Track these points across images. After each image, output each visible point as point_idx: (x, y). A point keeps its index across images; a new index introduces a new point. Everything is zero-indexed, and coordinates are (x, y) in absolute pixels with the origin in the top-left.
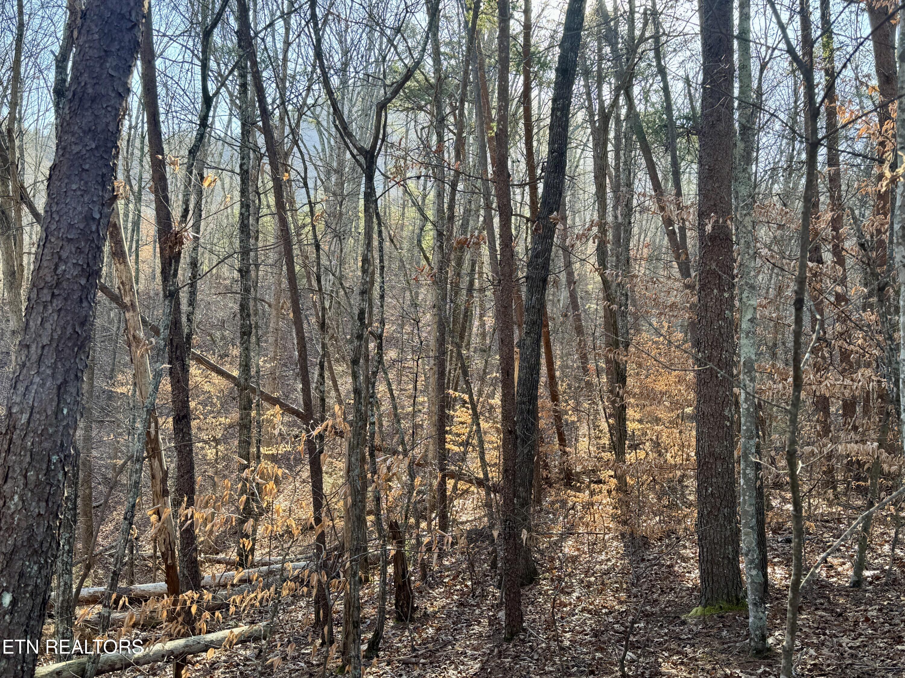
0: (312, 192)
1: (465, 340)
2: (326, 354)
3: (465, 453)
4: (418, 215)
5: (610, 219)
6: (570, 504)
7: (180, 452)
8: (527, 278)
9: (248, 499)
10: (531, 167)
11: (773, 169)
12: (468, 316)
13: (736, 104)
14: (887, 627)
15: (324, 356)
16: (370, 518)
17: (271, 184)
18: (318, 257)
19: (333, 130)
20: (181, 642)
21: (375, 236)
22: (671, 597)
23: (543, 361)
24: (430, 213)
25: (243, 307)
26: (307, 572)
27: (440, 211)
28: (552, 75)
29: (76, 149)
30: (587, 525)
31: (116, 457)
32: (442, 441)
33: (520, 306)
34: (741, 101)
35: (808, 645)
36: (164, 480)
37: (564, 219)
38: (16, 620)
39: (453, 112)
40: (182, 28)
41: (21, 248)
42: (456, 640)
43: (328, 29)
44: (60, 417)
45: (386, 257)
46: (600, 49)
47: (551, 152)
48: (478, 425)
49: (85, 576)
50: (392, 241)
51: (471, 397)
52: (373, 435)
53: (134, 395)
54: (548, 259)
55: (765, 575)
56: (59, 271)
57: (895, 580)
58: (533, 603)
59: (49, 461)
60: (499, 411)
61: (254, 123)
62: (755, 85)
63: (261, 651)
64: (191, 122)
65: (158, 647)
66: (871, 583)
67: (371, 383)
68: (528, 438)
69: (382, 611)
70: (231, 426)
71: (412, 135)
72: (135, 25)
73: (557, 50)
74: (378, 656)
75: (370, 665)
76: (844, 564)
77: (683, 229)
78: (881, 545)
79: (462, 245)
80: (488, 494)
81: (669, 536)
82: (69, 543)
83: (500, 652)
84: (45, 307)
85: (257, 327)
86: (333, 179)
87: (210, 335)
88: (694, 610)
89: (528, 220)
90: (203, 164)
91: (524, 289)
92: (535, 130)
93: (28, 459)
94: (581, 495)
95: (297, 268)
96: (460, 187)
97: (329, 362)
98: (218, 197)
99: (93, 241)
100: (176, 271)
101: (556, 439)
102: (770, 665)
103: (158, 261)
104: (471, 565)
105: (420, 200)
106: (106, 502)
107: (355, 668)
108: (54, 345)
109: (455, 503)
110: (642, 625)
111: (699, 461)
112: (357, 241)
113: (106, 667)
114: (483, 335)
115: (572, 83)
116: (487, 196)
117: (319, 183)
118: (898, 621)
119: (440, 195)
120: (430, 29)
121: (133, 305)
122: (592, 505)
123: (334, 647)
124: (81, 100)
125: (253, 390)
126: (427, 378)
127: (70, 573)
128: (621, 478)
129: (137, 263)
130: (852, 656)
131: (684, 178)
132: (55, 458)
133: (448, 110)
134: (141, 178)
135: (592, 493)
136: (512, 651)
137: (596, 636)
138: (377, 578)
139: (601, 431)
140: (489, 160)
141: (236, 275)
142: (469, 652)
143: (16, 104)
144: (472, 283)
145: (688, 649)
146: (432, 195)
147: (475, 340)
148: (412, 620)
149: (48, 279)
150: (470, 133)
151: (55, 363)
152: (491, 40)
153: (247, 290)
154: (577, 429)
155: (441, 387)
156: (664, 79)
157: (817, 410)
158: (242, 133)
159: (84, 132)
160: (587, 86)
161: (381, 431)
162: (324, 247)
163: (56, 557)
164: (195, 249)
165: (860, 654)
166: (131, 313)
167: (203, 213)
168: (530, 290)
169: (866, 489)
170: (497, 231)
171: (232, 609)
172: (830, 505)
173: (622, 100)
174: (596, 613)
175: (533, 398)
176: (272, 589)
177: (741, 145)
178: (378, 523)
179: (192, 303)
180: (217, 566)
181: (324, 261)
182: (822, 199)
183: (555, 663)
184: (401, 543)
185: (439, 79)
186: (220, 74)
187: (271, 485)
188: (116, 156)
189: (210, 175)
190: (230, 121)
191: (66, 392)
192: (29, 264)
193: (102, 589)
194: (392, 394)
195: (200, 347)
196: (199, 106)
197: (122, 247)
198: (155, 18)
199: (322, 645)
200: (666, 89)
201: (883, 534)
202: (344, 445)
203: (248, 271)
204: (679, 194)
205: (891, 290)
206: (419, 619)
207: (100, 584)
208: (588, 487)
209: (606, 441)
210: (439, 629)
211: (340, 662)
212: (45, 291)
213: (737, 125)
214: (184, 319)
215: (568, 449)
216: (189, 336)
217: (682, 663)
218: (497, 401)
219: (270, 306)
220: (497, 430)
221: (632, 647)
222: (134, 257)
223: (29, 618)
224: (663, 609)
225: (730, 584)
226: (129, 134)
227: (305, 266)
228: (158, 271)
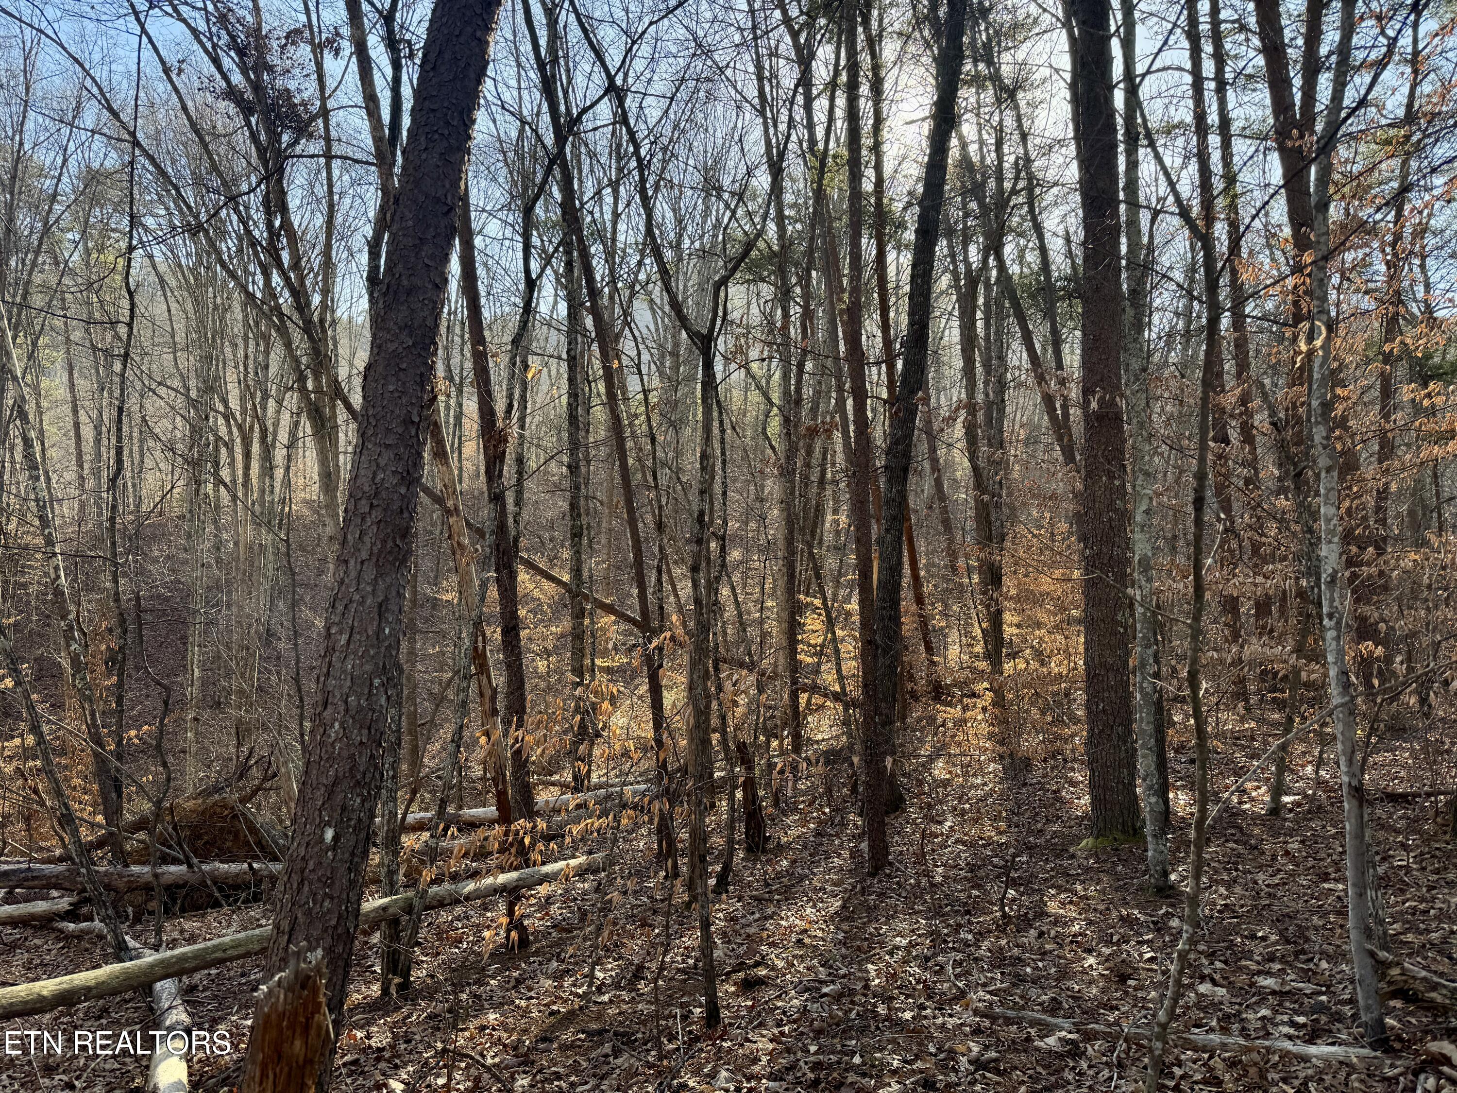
0: (645, 378)
1: (817, 537)
2: (663, 557)
3: (819, 664)
4: (761, 399)
5: (980, 398)
6: (940, 721)
7: (509, 666)
8: (886, 467)
9: (582, 719)
10: (888, 343)
11: (1169, 335)
12: (819, 511)
13: (1124, 262)
14: (1311, 862)
15: (661, 560)
16: (715, 737)
17: (601, 372)
18: (654, 451)
19: (667, 308)
20: (514, 875)
21: (716, 424)
22: (1056, 827)
23: (906, 559)
24: (776, 397)
25: (574, 506)
26: (646, 800)
27: (786, 393)
28: (910, 235)
29: (391, 347)
30: (960, 744)
31: (442, 670)
32: (793, 652)
33: (878, 497)
34: (1128, 260)
35: (1217, 882)
36: (493, 699)
37: (926, 400)
38: (339, 857)
39: (799, 282)
40: (502, 201)
41: (337, 447)
42: (815, 874)
43: (660, 196)
44: (381, 637)
45: (727, 447)
46: (965, 205)
47: (911, 324)
48: (834, 633)
49: (411, 801)
50: (734, 428)
51: (825, 600)
52: (717, 645)
53: (459, 604)
54: (909, 445)
55: (1166, 801)
56: (377, 480)
57: (1319, 807)
58: (899, 833)
59: (371, 684)
60: (856, 618)
61: (582, 304)
62: (1145, 240)
63: (600, 884)
64: (515, 304)
65: (490, 880)
66: (1291, 811)
67: (713, 587)
68: (890, 648)
69: (731, 841)
70: (563, 636)
71: (754, 310)
72: (451, 209)
73: (917, 209)
74: (727, 892)
75: (720, 901)
76: (1259, 788)
77: (1065, 407)
78: (1303, 766)
79: (813, 432)
80: (846, 710)
81: (1054, 757)
82: (393, 768)
83: (863, 888)
84: (363, 519)
85: (589, 527)
86: (668, 364)
87: (539, 537)
88: (1084, 842)
89: (885, 402)
90: (528, 351)
91: (882, 481)
92: (893, 300)
93: (348, 684)
94: (952, 710)
95: (631, 461)
96: (809, 366)
97: (668, 565)
98: (544, 387)
99: (412, 446)
100: (501, 471)
101: (922, 648)
102: (1172, 905)
103: (482, 457)
104: (829, 790)
105: (764, 382)
106: (432, 720)
107: (703, 907)
108: (374, 560)
109: (810, 719)
110: (1024, 859)
111: (1088, 671)
112: (694, 430)
113: (435, 903)
114: (838, 532)
115: (935, 245)
116: (839, 378)
117: (653, 366)
118: (1324, 855)
119: (785, 377)
120: (772, 190)
121: (456, 509)
122: (965, 721)
123: (678, 882)
124: (395, 292)
125: (586, 597)
126: (775, 581)
127: (395, 800)
128: (998, 692)
129: (460, 461)
130: (1270, 895)
131: (1066, 348)
132: (377, 682)
133: (794, 280)
134: (462, 369)
135: (965, 709)
136: (877, 888)
137: (971, 871)
138: (724, 803)
139: (973, 638)
140: (841, 335)
141: (565, 470)
142: (829, 888)
143: (328, 291)
144: (823, 473)
145: (1079, 887)
146: (777, 376)
147: (828, 537)
148: (765, 851)
149: (366, 488)
150: (819, 305)
151: (376, 579)
152: (840, 200)
153: (577, 488)
154: (946, 636)
155: (791, 589)
156: (1041, 237)
157: (1225, 611)
158: (569, 315)
159: (400, 328)
160: (950, 246)
161: (725, 641)
162: (660, 438)
163: (379, 788)
164: (521, 444)
165: (1280, 893)
166: (455, 518)
167: (529, 405)
168: (889, 482)
169: (1284, 701)
170: (851, 417)
171: (568, 839)
172: (1242, 720)
173: (992, 262)
174: (971, 845)
175: (895, 603)
176: (611, 817)
177: (1130, 312)
178: (724, 742)
179: (518, 502)
180: (552, 789)
181: (660, 454)
182: (1227, 367)
183: (925, 902)
184: (750, 768)
185: (782, 247)
186: (544, 251)
187: (606, 705)
188: (435, 353)
189: (534, 362)
190: (556, 303)
191: (387, 610)
192: (345, 464)
193: (429, 815)
194: (736, 600)
195: (527, 550)
196: (522, 287)
197: (444, 446)
198: (473, 193)
199: (666, 877)
200: (1043, 250)
201: (1304, 753)
202: (684, 658)
203: (577, 467)
204: (1060, 366)
205: (1310, 473)
206: (772, 851)
207: (427, 809)
208: (961, 701)
209: (979, 649)
210: (794, 862)
211: (686, 897)
212: (363, 502)
213: (1125, 287)
214: (511, 520)
215: (936, 659)
216: (516, 540)
217: (1071, 902)
218: (854, 606)
219: (602, 503)
220: (855, 638)
221: (1012, 883)
222: (456, 454)
223: (353, 854)
224: (1047, 841)
225: (1125, 812)
226: (449, 320)
227: (639, 460)
228: (483, 469)
